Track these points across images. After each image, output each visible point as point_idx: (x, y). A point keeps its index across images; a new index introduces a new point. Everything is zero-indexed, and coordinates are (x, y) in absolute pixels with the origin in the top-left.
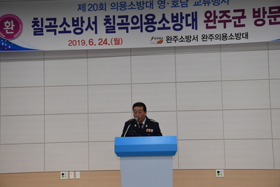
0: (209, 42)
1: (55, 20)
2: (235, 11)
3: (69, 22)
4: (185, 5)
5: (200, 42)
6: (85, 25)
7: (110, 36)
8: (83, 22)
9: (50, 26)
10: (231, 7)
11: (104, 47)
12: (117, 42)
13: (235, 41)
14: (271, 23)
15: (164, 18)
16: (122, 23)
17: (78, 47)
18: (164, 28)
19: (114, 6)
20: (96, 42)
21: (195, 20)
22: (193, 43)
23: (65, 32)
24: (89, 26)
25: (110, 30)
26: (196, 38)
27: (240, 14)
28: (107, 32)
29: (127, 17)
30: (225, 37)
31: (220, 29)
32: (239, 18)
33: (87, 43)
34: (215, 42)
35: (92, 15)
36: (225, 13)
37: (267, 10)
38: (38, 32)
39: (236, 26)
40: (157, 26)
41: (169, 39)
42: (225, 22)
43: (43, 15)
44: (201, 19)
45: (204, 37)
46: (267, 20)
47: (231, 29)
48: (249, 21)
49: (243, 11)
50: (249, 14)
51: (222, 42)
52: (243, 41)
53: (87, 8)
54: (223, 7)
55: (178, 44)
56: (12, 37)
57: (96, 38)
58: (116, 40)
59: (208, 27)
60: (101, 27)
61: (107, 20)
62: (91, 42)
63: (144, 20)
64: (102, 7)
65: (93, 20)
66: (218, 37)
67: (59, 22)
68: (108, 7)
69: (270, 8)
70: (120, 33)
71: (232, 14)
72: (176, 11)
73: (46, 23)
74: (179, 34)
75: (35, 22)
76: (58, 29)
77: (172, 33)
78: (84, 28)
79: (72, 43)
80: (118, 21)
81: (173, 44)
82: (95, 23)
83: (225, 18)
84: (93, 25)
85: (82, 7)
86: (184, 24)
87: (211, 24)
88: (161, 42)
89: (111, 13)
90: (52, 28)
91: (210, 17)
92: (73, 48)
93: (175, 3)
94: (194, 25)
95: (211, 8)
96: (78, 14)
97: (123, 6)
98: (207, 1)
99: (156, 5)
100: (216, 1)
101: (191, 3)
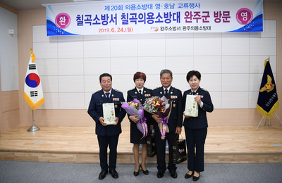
0: (187, 31)
1: (90, 16)
2: (203, 12)
3: (99, 17)
4: (173, 7)
5: (182, 31)
6: (109, 19)
7: (125, 26)
8: (108, 17)
9: (88, 20)
10: (201, 10)
11: (121, 33)
12: (129, 30)
14: (224, 21)
15: (159, 15)
16: (133, 18)
17: (104, 33)
18: (159, 21)
19: (127, 7)
20: (116, 30)
21: (179, 17)
22: (178, 31)
23: (97, 23)
24: (112, 19)
25: (125, 22)
26: (179, 28)
27: (206, 14)
28: (123, 23)
29: (136, 14)
30: (197, 28)
31: (194, 23)
32: (206, 17)
33: (110, 30)
34: (191, 31)
35: (114, 13)
36: (197, 13)
37: (222, 13)
38: (80, 24)
39: (204, 22)
40: (155, 20)
41: (162, 28)
42: (197, 19)
43: (83, 13)
44: (183, 16)
45: (184, 28)
46: (222, 19)
47: (200, 23)
48: (211, 19)
49: (208, 12)
50: (212, 14)
51: (195, 31)
52: (208, 31)
53: (111, 8)
54: (196, 9)
55: (168, 32)
56: (64, 27)
57: (116, 27)
58: (128, 29)
59: (187, 22)
60: (120, 20)
61: (123, 16)
62: (113, 30)
63: (147, 17)
64: (120, 8)
65: (114, 16)
66: (193, 28)
67: (93, 18)
68: (124, 8)
69: (224, 12)
70: (131, 25)
71: (201, 14)
72: (167, 11)
73: (85, 18)
74: (168, 25)
75: (78, 18)
76: (92, 22)
77: (164, 25)
78: (108, 21)
79: (101, 30)
80: (130, 17)
81: (165, 32)
82: (116, 18)
83: (197, 16)
84: (114, 19)
85: (107, 8)
86: (172, 19)
87: (188, 20)
88: (157, 30)
89: (126, 11)
90: (88, 21)
91: (188, 15)
92: (101, 33)
93: (166, 6)
94: (178, 20)
95: (189, 10)
96: (105, 12)
97: (133, 7)
98: (186, 5)
99: (154, 7)
100: (192, 5)
101: (176, 6)
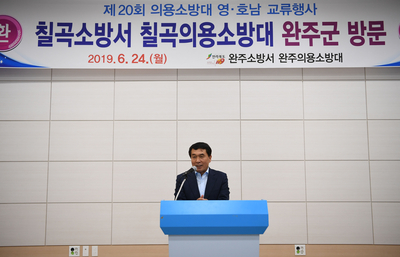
0: (289, 64)
1: (70, 25)
2: (325, 24)
3: (91, 29)
4: (256, 11)
5: (277, 64)
6: (114, 35)
7: (149, 52)
8: (110, 30)
9: (63, 34)
10: (319, 18)
11: (140, 66)
12: (159, 59)
13: (324, 65)
14: (372, 43)
15: (226, 29)
16: (167, 34)
17: (101, 65)
18: (226, 42)
19: (155, 9)
20: (129, 58)
21: (270, 33)
23: (84, 42)
24: (120, 36)
25: (150, 42)
26: (271, 58)
27: (331, 28)
28: (145, 45)
29: (174, 25)
30: (311, 58)
31: (304, 47)
32: (330, 34)
33: (115, 59)
34: (298, 64)
35: (124, 21)
36: (311, 25)
37: (366, 25)
38: (45, 42)
39: (325, 43)
40: (216, 39)
41: (232, 58)
42: (311, 38)
43: (53, 18)
44: (278, 32)
45: (282, 57)
46: (367, 38)
47: (319, 47)
48: (344, 37)
49: (335, 24)
50: (343, 28)
51: (307, 65)
52: (335, 64)
53: (118, 10)
54: (309, 18)
55: (246, 65)
56: (5, 47)
57: (128, 53)
58: (157, 56)
59: (287, 44)
60: (137, 38)
61: (146, 28)
62: (121, 58)
63: (199, 31)
64: (139, 10)
65: (125, 27)
66: (301, 57)
67: (76, 29)
68: (148, 10)
69: (371, 23)
70: (163, 48)
71: (320, 28)
72: (243, 20)
73: (57, 30)
74: (247, 51)
75: (41, 28)
76: (75, 39)
77: (237, 49)
78: (112, 38)
79: (93, 58)
80: (162, 30)
81: (239, 65)
82: (128, 32)
83: (311, 33)
84: (125, 35)
85: (110, 9)
86: (254, 38)
87: (292, 40)
88: (222, 61)
89: (152, 19)
90: (65, 37)
91: (290, 31)
92: (94, 66)
93: (242, 9)
94: (269, 39)
95: (292, 18)
96: (104, 19)
97: (169, 10)
98: (286, 9)
99: (215, 11)
100: (299, 9)
101: (264, 10)
